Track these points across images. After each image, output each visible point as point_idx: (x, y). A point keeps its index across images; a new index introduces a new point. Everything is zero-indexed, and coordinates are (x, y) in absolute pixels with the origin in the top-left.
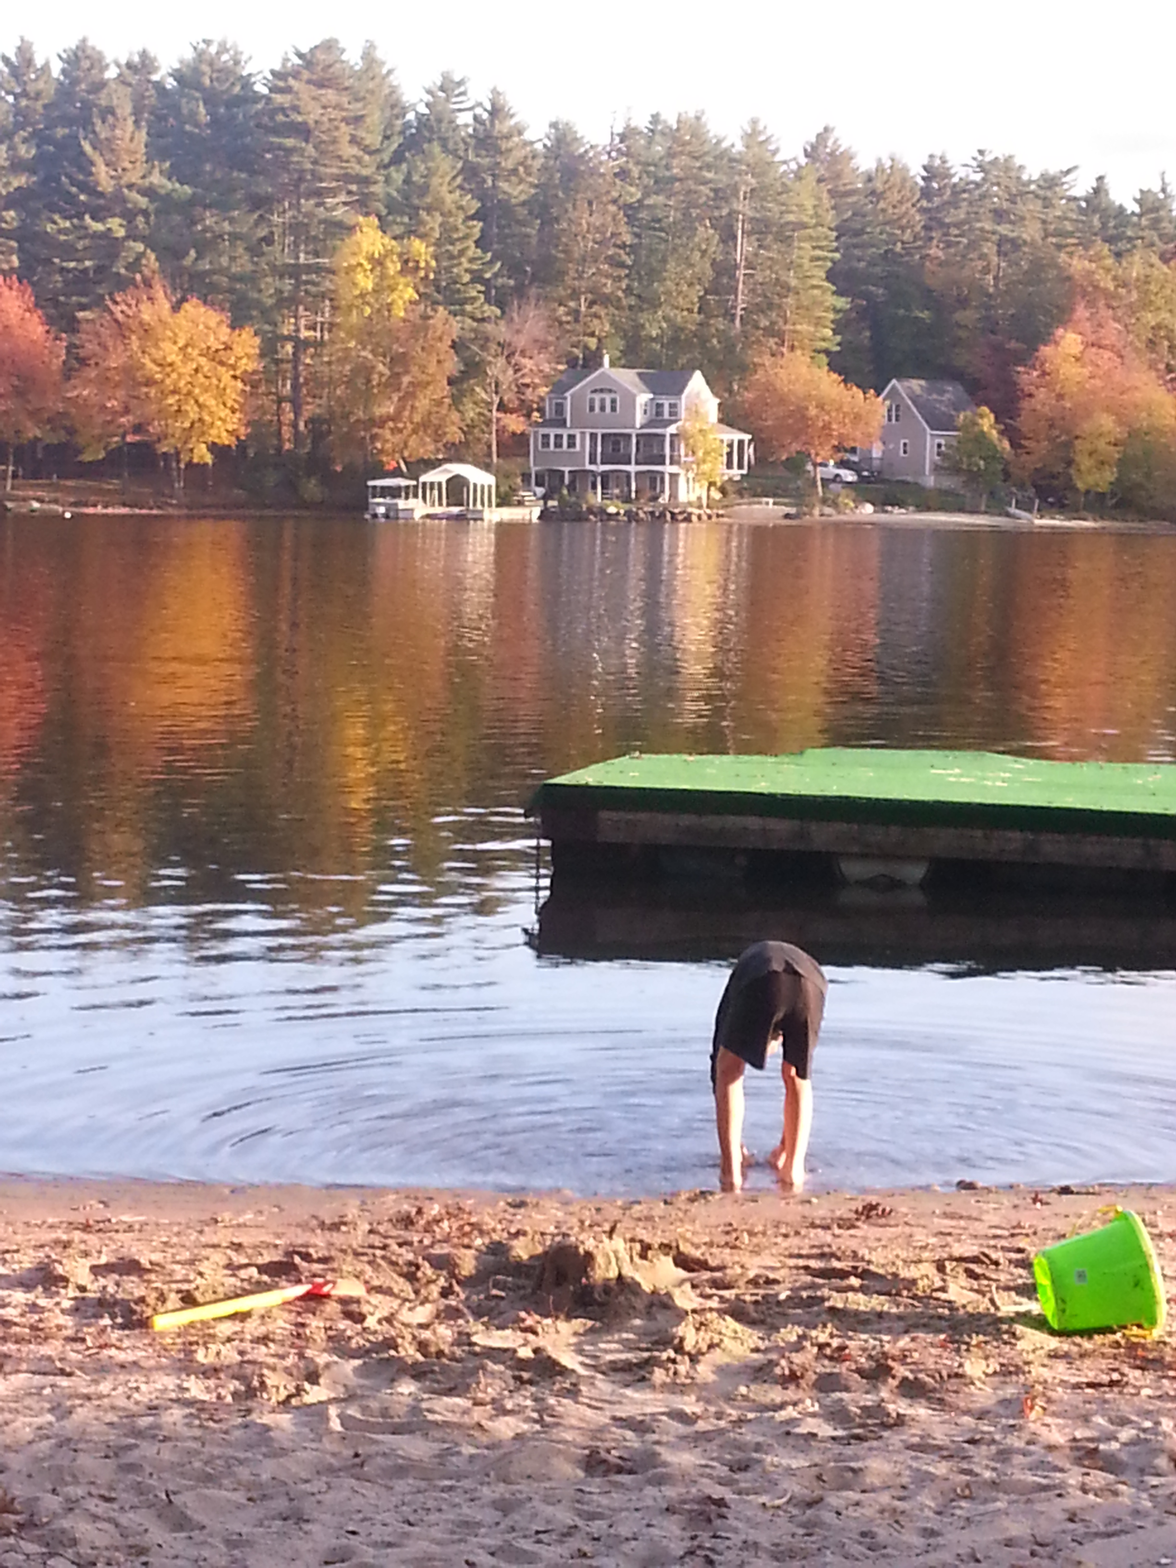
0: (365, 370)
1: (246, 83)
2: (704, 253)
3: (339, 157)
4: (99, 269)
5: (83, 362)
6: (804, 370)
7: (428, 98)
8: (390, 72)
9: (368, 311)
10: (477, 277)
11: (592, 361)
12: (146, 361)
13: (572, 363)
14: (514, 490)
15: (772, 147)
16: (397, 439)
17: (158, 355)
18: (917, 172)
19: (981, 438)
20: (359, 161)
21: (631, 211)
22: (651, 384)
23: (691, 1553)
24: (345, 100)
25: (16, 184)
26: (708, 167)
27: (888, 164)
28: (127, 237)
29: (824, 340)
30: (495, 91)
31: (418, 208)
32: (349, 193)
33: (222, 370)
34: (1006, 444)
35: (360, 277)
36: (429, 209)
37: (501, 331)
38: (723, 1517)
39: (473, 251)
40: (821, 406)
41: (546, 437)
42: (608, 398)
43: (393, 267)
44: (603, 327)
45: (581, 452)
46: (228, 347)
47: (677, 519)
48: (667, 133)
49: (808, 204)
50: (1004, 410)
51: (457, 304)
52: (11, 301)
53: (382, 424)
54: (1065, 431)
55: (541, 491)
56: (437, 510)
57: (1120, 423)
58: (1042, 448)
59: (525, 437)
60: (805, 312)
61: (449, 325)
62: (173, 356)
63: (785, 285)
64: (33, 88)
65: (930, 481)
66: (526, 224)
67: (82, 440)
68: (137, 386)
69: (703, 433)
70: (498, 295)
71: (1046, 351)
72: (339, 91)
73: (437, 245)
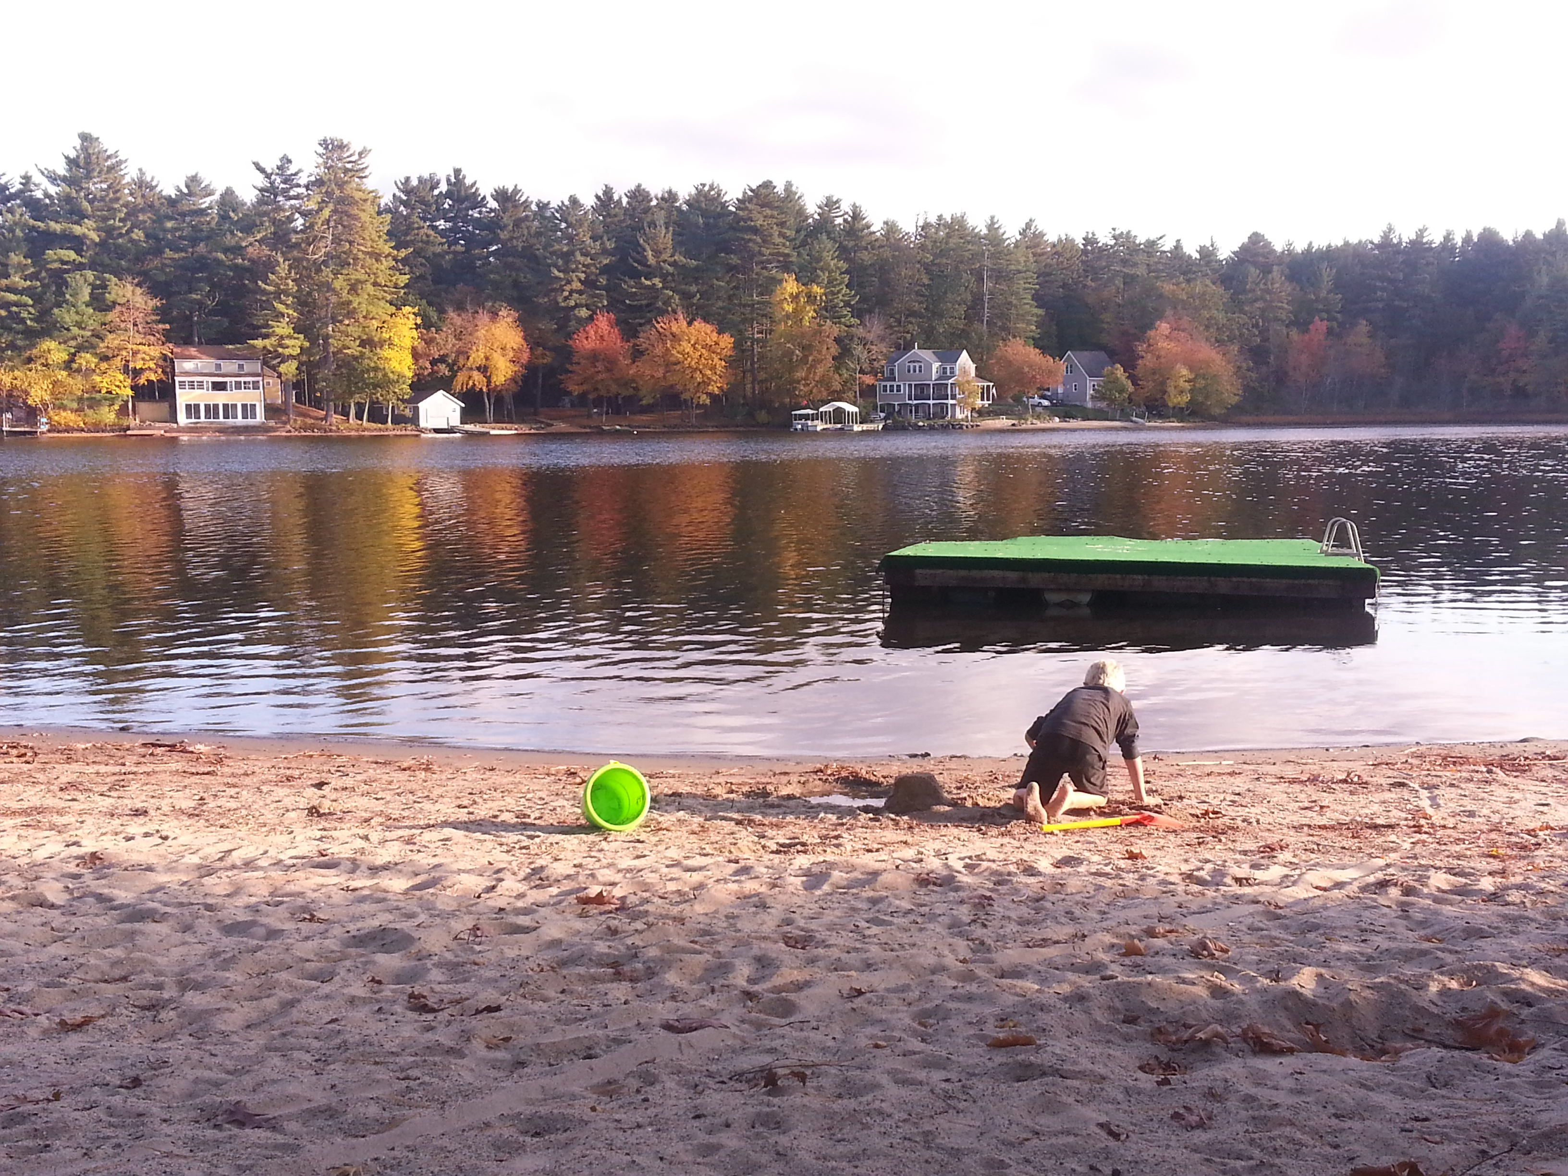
0: (789, 353)
1: (724, 205)
2: (967, 288)
3: (774, 244)
4: (648, 305)
5: (642, 353)
6: (1021, 348)
7: (819, 210)
8: (799, 198)
9: (790, 323)
10: (847, 304)
11: (908, 347)
12: (674, 352)
13: (898, 348)
14: (868, 414)
15: (1001, 231)
16: (806, 389)
17: (680, 349)
18: (1079, 242)
19: (1116, 380)
20: (784, 245)
21: (927, 267)
22: (942, 359)
23: (974, 921)
24: (776, 213)
25: (605, 262)
26: (969, 242)
27: (1064, 237)
28: (663, 288)
29: (1032, 331)
30: (854, 206)
31: (815, 269)
32: (779, 261)
33: (714, 355)
34: (1130, 383)
35: (785, 305)
36: (822, 269)
37: (860, 331)
38: (990, 905)
39: (845, 290)
40: (1031, 367)
41: (885, 386)
42: (917, 365)
43: (802, 301)
44: (914, 329)
45: (904, 394)
46: (717, 344)
47: (955, 427)
48: (946, 225)
49: (1022, 260)
50: (1129, 366)
51: (836, 318)
52: (603, 323)
53: (798, 382)
54: (1162, 376)
55: (882, 415)
56: (828, 426)
57: (1191, 369)
58: (1149, 385)
59: (873, 386)
60: (1021, 317)
61: (832, 329)
62: (688, 349)
63: (1010, 303)
64: (613, 212)
65: (1090, 405)
66: (872, 276)
67: (643, 392)
68: (670, 365)
69: (968, 382)
70: (858, 313)
71: (1151, 333)
72: (772, 208)
73: (826, 288)
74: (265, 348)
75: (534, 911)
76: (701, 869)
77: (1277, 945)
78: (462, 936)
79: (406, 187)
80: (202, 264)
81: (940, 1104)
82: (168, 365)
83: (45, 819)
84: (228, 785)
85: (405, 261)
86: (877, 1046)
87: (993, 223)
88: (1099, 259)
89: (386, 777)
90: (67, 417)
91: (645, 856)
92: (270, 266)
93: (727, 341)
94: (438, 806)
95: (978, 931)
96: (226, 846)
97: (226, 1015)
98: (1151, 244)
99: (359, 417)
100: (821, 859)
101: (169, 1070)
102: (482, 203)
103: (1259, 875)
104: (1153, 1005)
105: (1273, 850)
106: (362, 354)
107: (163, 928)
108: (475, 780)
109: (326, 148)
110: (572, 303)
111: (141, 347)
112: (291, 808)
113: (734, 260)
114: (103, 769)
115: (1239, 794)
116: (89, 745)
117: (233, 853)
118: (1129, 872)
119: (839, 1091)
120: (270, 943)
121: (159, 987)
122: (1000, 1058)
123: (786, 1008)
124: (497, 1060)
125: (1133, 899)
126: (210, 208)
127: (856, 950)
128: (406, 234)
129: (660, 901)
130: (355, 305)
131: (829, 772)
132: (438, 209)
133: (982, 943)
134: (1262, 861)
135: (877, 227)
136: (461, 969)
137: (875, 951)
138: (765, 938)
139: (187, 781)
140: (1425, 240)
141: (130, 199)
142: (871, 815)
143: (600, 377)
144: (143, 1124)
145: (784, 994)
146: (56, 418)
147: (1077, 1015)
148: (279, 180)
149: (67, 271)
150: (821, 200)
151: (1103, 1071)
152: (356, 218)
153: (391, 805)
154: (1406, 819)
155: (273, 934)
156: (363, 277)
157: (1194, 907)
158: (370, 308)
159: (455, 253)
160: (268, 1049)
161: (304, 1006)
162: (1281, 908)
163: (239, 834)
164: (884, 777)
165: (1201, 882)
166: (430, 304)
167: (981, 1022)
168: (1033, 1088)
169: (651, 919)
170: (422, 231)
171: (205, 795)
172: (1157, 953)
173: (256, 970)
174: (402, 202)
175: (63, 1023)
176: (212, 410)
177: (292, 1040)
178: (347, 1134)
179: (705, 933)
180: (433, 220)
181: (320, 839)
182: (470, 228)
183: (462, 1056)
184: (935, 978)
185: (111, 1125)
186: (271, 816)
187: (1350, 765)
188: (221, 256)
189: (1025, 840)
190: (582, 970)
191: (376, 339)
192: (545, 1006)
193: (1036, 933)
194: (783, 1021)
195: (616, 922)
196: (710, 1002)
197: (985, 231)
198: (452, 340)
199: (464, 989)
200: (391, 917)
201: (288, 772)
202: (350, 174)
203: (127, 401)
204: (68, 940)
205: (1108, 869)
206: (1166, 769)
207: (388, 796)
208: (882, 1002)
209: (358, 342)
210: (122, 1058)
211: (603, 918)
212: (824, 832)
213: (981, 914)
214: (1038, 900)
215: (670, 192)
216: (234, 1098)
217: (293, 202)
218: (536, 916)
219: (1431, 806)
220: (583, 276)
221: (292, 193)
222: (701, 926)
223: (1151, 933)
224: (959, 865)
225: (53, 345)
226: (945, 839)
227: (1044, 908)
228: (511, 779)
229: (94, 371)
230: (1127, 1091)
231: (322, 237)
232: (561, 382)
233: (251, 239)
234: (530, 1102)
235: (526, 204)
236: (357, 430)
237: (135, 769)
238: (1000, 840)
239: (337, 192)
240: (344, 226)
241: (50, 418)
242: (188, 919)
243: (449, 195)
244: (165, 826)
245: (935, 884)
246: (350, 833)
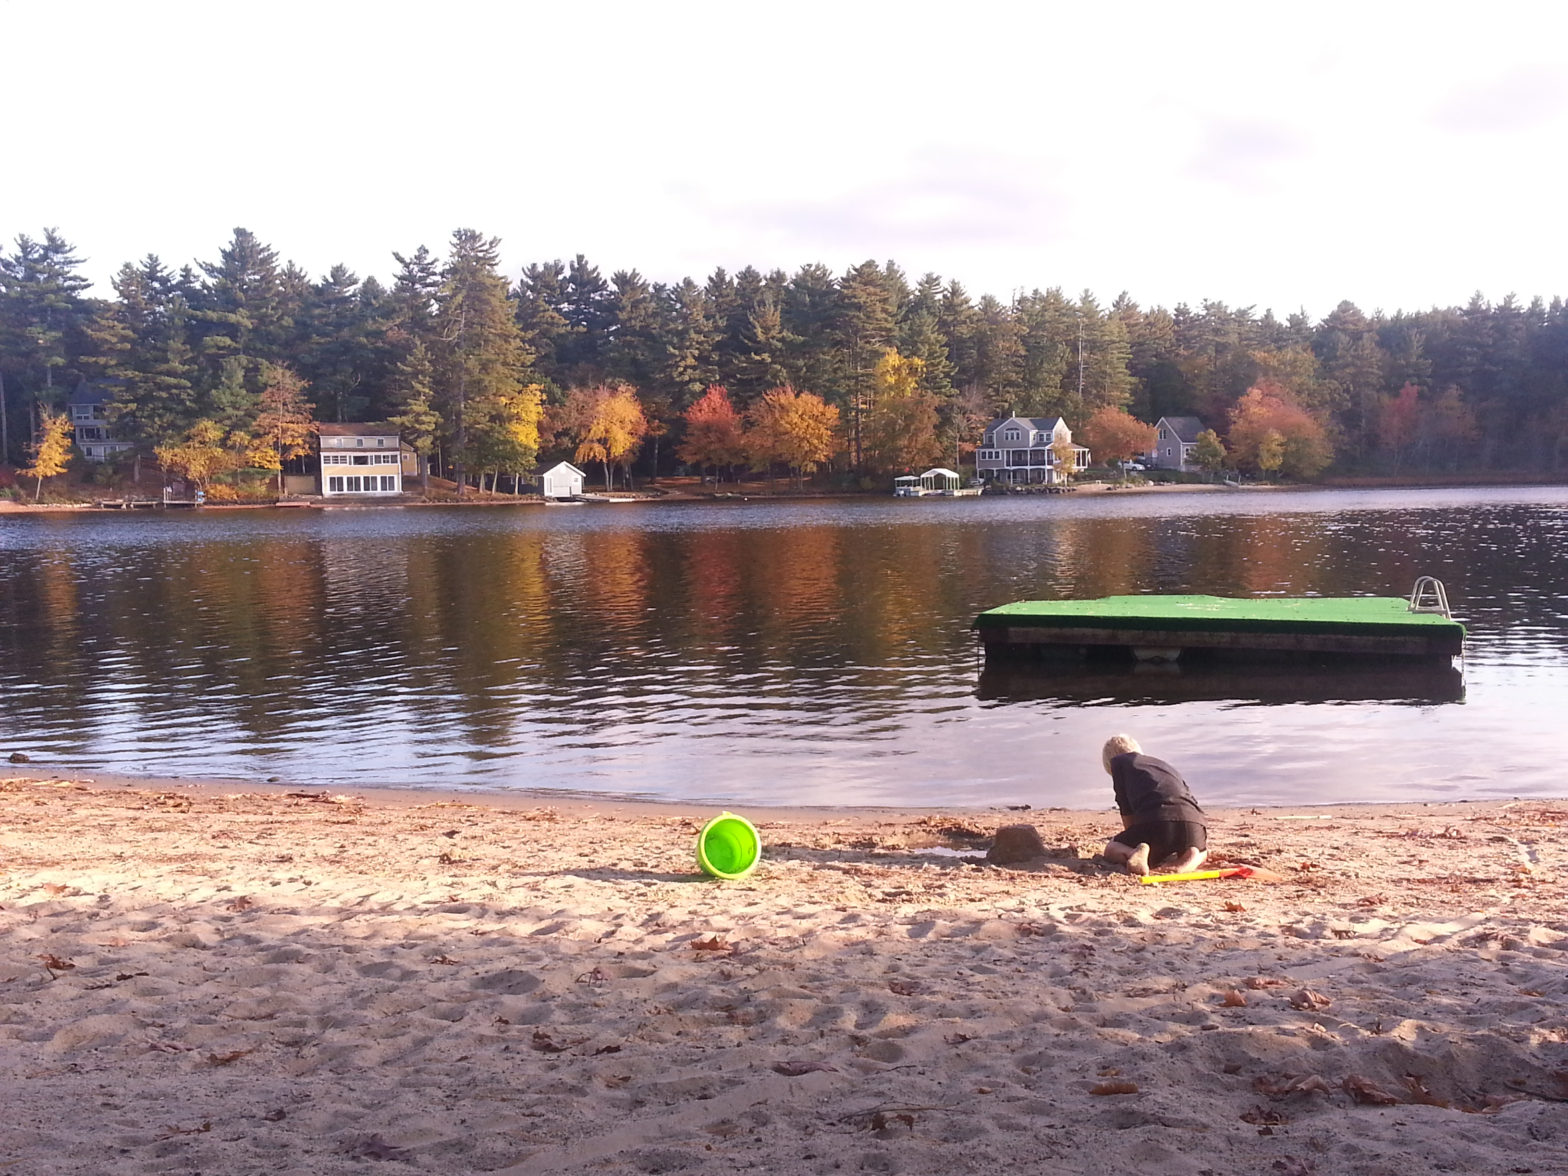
0: (892, 423)
1: (829, 284)
2: (1062, 358)
3: (877, 319)
4: (757, 379)
5: (752, 424)
6: (1115, 415)
7: (919, 287)
8: (901, 275)
9: (893, 394)
10: (947, 375)
11: (1006, 415)
12: (783, 422)
13: (996, 416)
14: (967, 480)
15: (1096, 303)
16: (908, 457)
17: (789, 419)
18: (1171, 312)
19: (1209, 444)
20: (886, 320)
21: (1024, 339)
22: (1038, 425)
23: (1076, 970)
24: (878, 290)
25: (717, 339)
26: (1064, 315)
27: (1156, 309)
28: (771, 363)
29: (1126, 399)
30: (953, 282)
31: (916, 342)
32: (882, 336)
33: (820, 425)
34: (1223, 448)
35: (888, 377)
36: (922, 343)
37: (960, 401)
38: (1090, 954)
39: (944, 362)
40: (1125, 432)
41: (984, 453)
42: (1015, 432)
43: (904, 373)
44: (1011, 397)
45: (1002, 460)
46: (823, 414)
47: (1052, 492)
48: (1042, 299)
49: (1115, 331)
50: (1222, 431)
51: (937, 389)
52: (715, 396)
53: (901, 450)
54: (1255, 440)
55: (982, 480)
56: (930, 491)
57: (1283, 434)
58: (1242, 449)
59: (973, 453)
60: (1115, 386)
61: (934, 399)
62: (796, 420)
63: (1104, 372)
64: (725, 292)
65: (1183, 469)
66: (971, 348)
67: (752, 462)
68: (778, 435)
69: (1064, 448)
70: (957, 383)
71: (1242, 399)
72: (876, 286)
73: (927, 360)
74: (403, 424)
75: (652, 956)
76: (810, 916)
77: (1378, 998)
78: (583, 978)
79: (532, 272)
80: (347, 348)
81: (1044, 1149)
82: (313, 440)
83: (198, 865)
84: (367, 833)
85: (531, 342)
86: (982, 1092)
87: (1087, 297)
88: (1190, 329)
89: (512, 827)
90: (223, 490)
91: (756, 904)
92: (409, 348)
93: (832, 412)
94: (560, 854)
95: (1079, 981)
96: (365, 892)
97: (364, 1052)
98: (1242, 313)
99: (489, 487)
100: (926, 908)
101: (311, 1103)
102: (601, 287)
103: (1359, 928)
104: (1254, 1055)
105: (1372, 903)
106: (492, 429)
107: (306, 969)
108: (596, 830)
109: (460, 239)
110: (687, 378)
111: (291, 425)
112: (424, 855)
113: (839, 335)
114: (251, 818)
115: (1337, 848)
116: (239, 796)
117: (371, 898)
118: (1228, 924)
119: (945, 1135)
120: (404, 983)
121: (302, 1024)
122: (1102, 1105)
123: (892, 1053)
124: (617, 1099)
125: (1233, 950)
126: (354, 295)
127: (961, 997)
128: (533, 316)
129: (771, 947)
130: (486, 383)
131: (933, 823)
132: (562, 293)
133: (1084, 992)
134: (1362, 915)
135: (975, 301)
136: (582, 1010)
137: (978, 998)
138: (872, 984)
139: (328, 830)
140: (1513, 306)
141: (281, 288)
142: (974, 866)
143: (712, 447)
144: (287, 1155)
145: (890, 1039)
146: (212, 491)
147: (1178, 1063)
148: (416, 269)
149: (223, 356)
150: (922, 277)
151: (1205, 1120)
152: (488, 303)
153: (517, 853)
154: (1505, 874)
155: (407, 975)
156: (493, 357)
157: (1294, 959)
158: (500, 385)
159: (578, 333)
160: (402, 1084)
161: (435, 1044)
162: (1381, 961)
163: (376, 880)
164: (986, 829)
165: (1300, 934)
166: (554, 381)
167: (1083, 1070)
168: (1136, 1135)
169: (762, 965)
170: (547, 314)
171: (346, 843)
172: (1258, 1004)
173: (392, 1009)
174: (529, 287)
175: (213, 1058)
176: (354, 483)
177: (425, 1076)
178: (476, 1168)
179: (814, 978)
180: (558, 303)
181: (451, 885)
182: (592, 310)
183: (584, 1094)
184: (1038, 1025)
185: (257, 1155)
186: (406, 863)
187: (1449, 820)
188: (363, 340)
189: (1125, 891)
190: (696, 1013)
191: (505, 415)
192: (662, 1047)
193: (1137, 984)
194: (891, 1066)
195: (729, 967)
196: (819, 1046)
197: (1079, 304)
198: (574, 414)
199: (586, 1030)
200: (517, 960)
201: (422, 822)
202: (482, 262)
203: (277, 476)
204: (219, 979)
205: (1207, 921)
206: (1264, 823)
207: (514, 844)
208: (986, 1049)
209: (487, 418)
210: (267, 1092)
211: (717, 963)
212: (928, 882)
213: (1082, 963)
214: (1138, 951)
215: (778, 273)
216: (370, 1131)
217: (429, 289)
218: (653, 961)
219: (1530, 861)
220: (696, 353)
221: (428, 281)
222: (810, 972)
223: (1251, 984)
224: (1060, 916)
225: (209, 424)
226: (1046, 889)
227: (1144, 959)
228: (629, 829)
229: (247, 447)
230: (1229, 1140)
231: (456, 321)
232: (676, 452)
233: (391, 324)
234: (648, 1140)
235: (644, 287)
236: (487, 500)
237: (280, 818)
238: (1101, 891)
239: (470, 279)
240: (476, 311)
241: (206, 492)
242: (329, 960)
243: (572, 279)
244: (308, 872)
245: (1036, 933)
246: (478, 880)
